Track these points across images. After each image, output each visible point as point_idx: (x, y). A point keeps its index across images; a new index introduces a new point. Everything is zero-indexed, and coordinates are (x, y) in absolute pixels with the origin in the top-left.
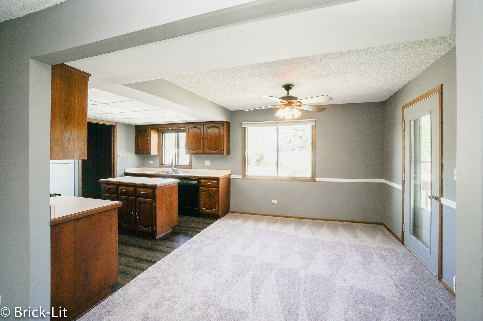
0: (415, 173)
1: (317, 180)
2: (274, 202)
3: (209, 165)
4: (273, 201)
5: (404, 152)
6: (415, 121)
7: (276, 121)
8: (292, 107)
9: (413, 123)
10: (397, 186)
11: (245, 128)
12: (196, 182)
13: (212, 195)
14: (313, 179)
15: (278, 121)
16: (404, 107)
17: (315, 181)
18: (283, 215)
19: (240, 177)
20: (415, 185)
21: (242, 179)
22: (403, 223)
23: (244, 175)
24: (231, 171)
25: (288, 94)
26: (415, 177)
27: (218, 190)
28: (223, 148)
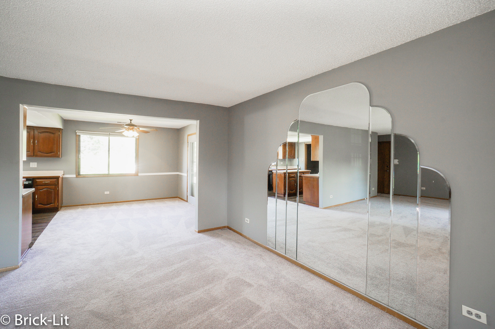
0: (192, 167)
1: (139, 174)
2: (107, 193)
3: (36, 167)
4: (105, 192)
5: (188, 158)
6: (192, 143)
7: (109, 133)
8: (133, 130)
9: (191, 144)
10: (184, 174)
11: (79, 136)
12: (30, 182)
13: (51, 192)
14: (136, 175)
15: (110, 133)
16: (188, 135)
17: (138, 175)
18: (114, 202)
19: (74, 176)
20: (192, 174)
21: (76, 177)
22: (187, 192)
23: (78, 174)
24: (64, 171)
25: (131, 122)
26: (192, 169)
27: (58, 187)
28: (59, 152)
